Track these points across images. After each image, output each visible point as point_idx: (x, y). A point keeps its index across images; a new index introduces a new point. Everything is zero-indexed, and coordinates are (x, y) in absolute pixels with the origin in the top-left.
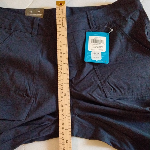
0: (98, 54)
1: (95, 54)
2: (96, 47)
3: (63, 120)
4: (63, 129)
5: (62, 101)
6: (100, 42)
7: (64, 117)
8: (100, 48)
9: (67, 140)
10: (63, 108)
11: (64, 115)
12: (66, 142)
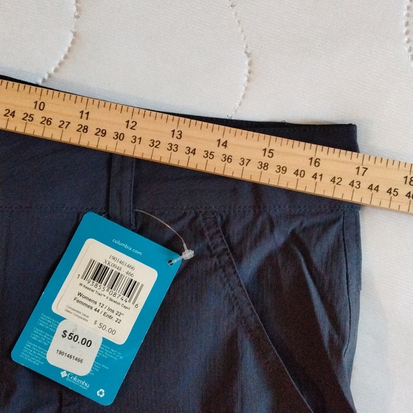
0: (87, 343)
1: (73, 337)
2: (95, 306)
3: (138, 141)
4: (174, 147)
5: (64, 124)
6: (122, 285)
7: (129, 134)
8: (110, 317)
9: (219, 140)
10: (92, 130)
11: (122, 129)
12: (226, 146)
